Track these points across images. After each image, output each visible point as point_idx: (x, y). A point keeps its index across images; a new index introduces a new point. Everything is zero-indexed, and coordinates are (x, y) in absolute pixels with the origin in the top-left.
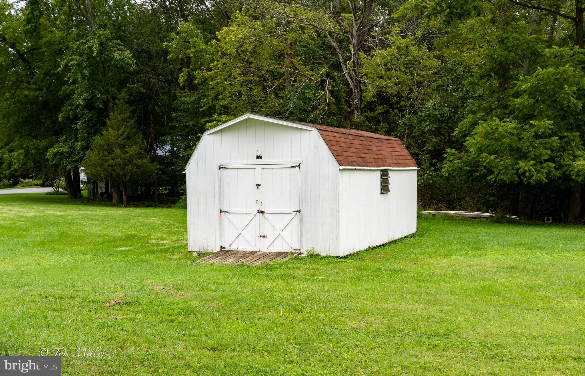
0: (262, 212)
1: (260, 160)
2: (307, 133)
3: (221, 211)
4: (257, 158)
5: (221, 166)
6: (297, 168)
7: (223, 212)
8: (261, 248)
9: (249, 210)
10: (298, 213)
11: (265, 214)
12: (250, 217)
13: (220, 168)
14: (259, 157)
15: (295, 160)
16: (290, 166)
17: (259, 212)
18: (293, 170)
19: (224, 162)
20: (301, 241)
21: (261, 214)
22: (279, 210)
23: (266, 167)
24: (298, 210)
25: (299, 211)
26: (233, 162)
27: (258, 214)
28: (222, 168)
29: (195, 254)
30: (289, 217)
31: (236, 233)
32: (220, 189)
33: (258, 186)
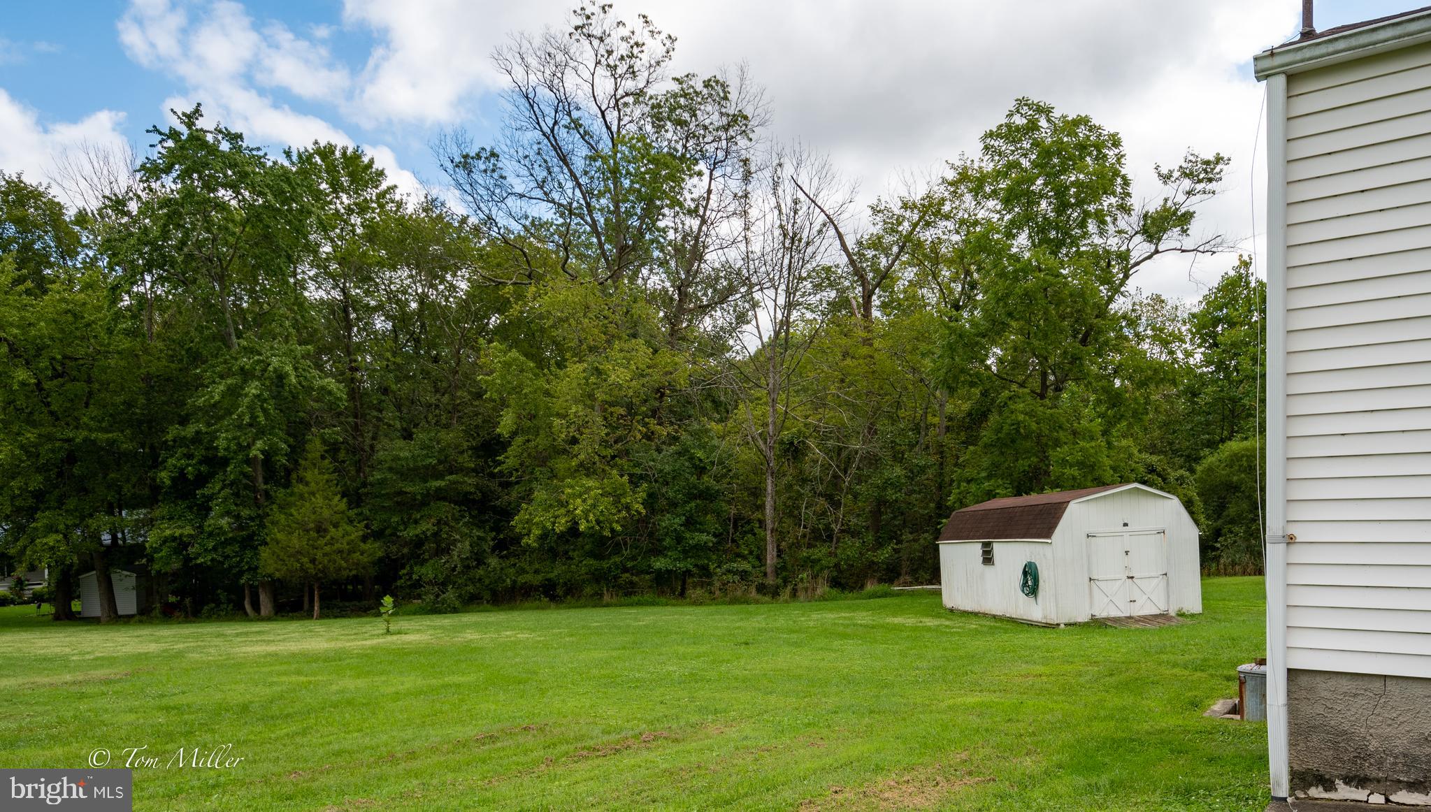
0: (1132, 578)
1: (1126, 527)
2: (1167, 502)
3: (1090, 578)
5: (1089, 534)
6: (1162, 534)
7: (1093, 580)
8: (1133, 613)
9: (1117, 576)
10: (1164, 576)
11: (1134, 579)
12: (1119, 583)
13: (1088, 536)
14: (1125, 525)
15: (1160, 527)
16: (1156, 532)
17: (1128, 578)
18: (1159, 535)
19: (1092, 530)
20: (1168, 602)
21: (1130, 579)
22: (1147, 575)
23: (1133, 534)
25: (1166, 574)
26: (1100, 530)
27: (1127, 580)
28: (1091, 536)
29: (1062, 626)
30: (1156, 581)
31: (1106, 600)
32: (1089, 557)
33: (1127, 553)
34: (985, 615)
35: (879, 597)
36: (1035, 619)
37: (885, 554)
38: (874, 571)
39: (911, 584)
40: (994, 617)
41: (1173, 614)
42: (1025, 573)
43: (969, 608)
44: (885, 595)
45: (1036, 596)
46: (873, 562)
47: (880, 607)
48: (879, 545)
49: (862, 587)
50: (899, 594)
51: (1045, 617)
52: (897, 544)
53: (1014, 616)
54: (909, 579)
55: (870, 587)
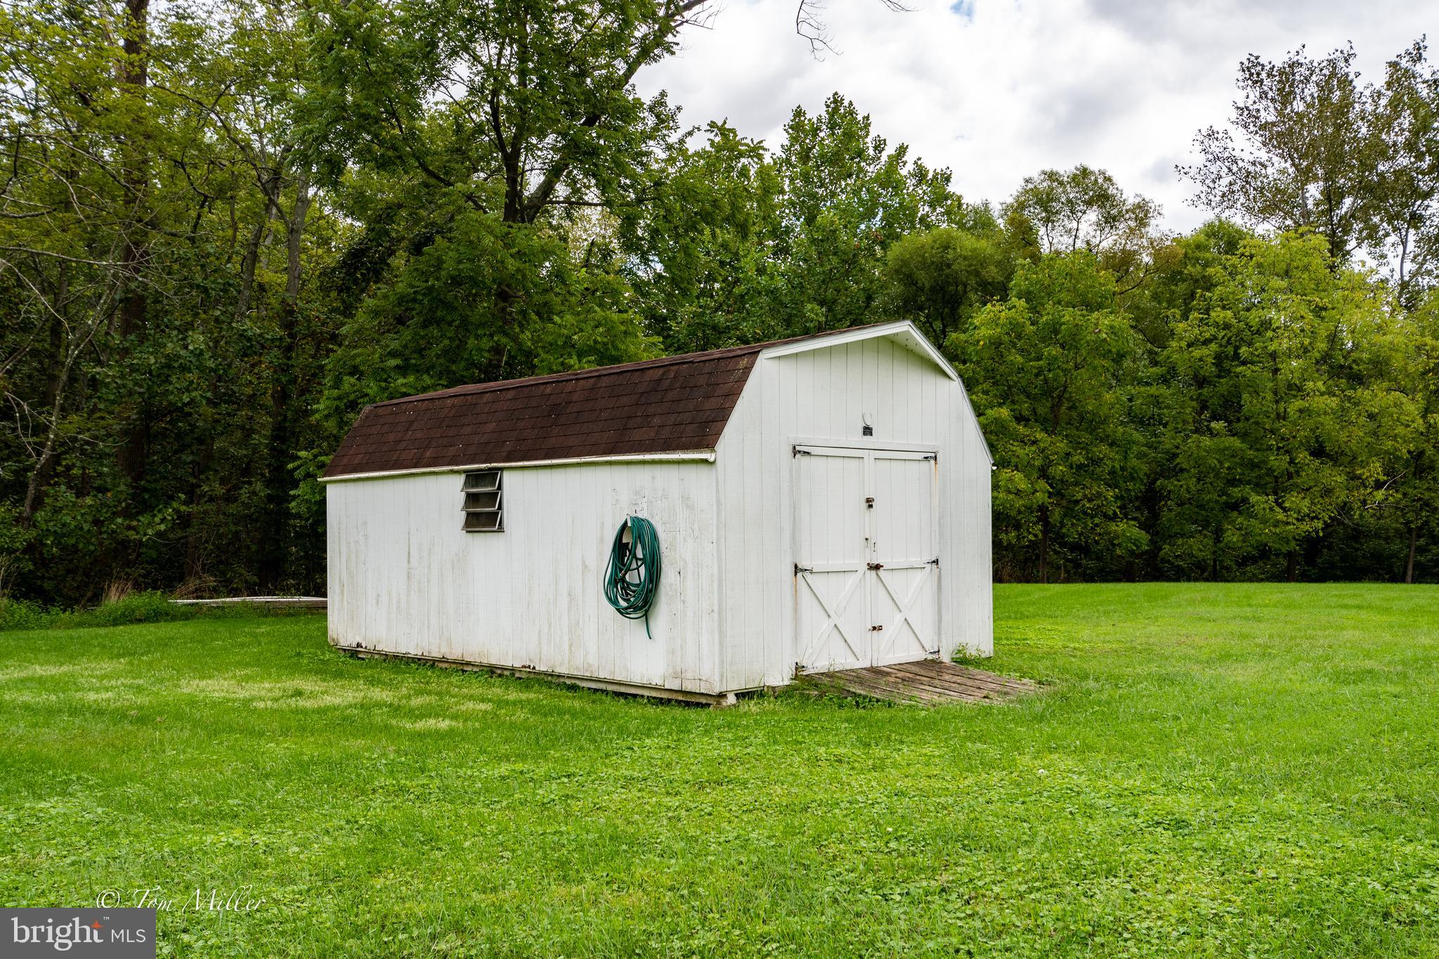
0: (878, 568)
1: (868, 437)
3: (796, 566)
4: (865, 434)
5: (798, 448)
6: (932, 462)
7: (801, 570)
8: (875, 658)
9: (849, 563)
10: (934, 566)
11: (881, 572)
12: (852, 581)
13: (795, 452)
14: (868, 431)
15: (929, 444)
16: (921, 456)
17: (871, 568)
18: (925, 464)
19: (803, 437)
20: (939, 640)
21: (874, 572)
22: (904, 561)
23: (885, 455)
24: (934, 559)
25: (936, 562)
26: (819, 438)
27: (868, 572)
28: (799, 452)
29: (731, 699)
30: (918, 577)
31: (826, 625)
32: (794, 508)
33: (870, 503)
34: (461, 667)
35: (139, 621)
36: (637, 679)
37: (153, 526)
38: (129, 564)
39: (215, 593)
40: (492, 671)
41: (946, 658)
42: (621, 550)
43: (410, 646)
44: (155, 616)
45: (646, 615)
46: (124, 544)
47: (149, 647)
48: (142, 504)
49: (96, 599)
50: (187, 615)
51: (678, 675)
52: (185, 503)
53: (561, 669)
54: (211, 581)
55: (115, 600)
